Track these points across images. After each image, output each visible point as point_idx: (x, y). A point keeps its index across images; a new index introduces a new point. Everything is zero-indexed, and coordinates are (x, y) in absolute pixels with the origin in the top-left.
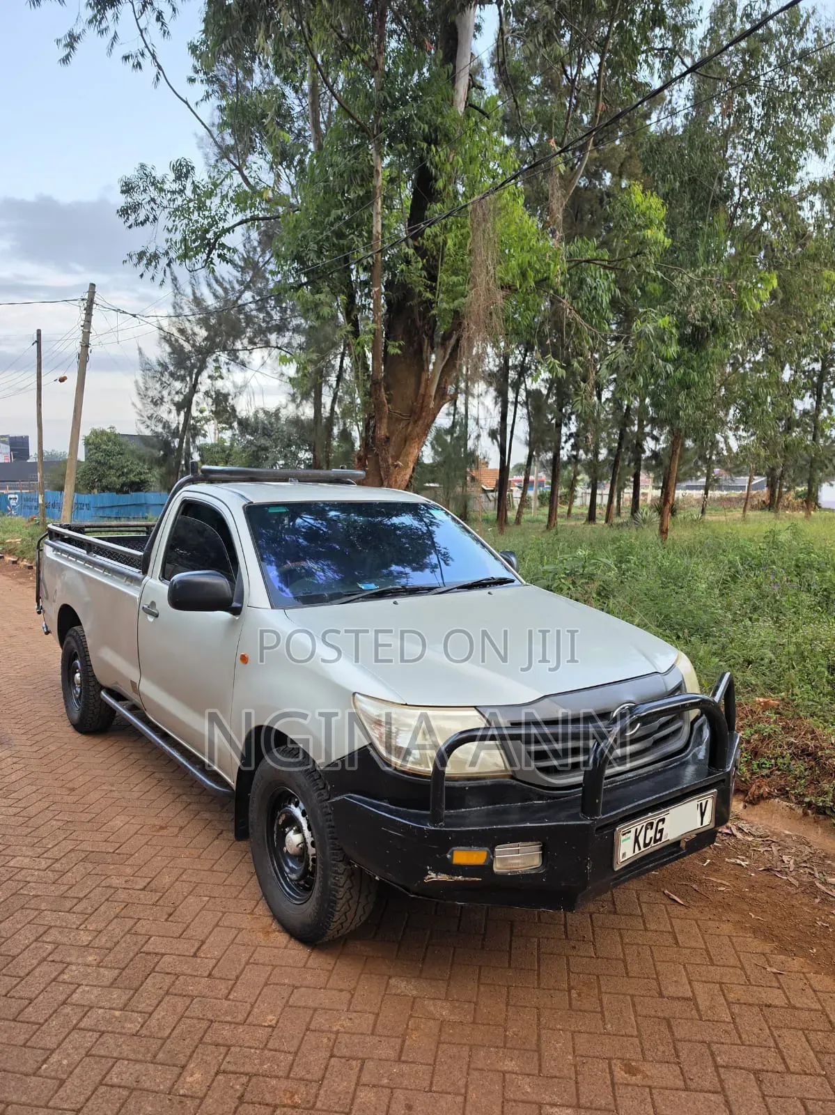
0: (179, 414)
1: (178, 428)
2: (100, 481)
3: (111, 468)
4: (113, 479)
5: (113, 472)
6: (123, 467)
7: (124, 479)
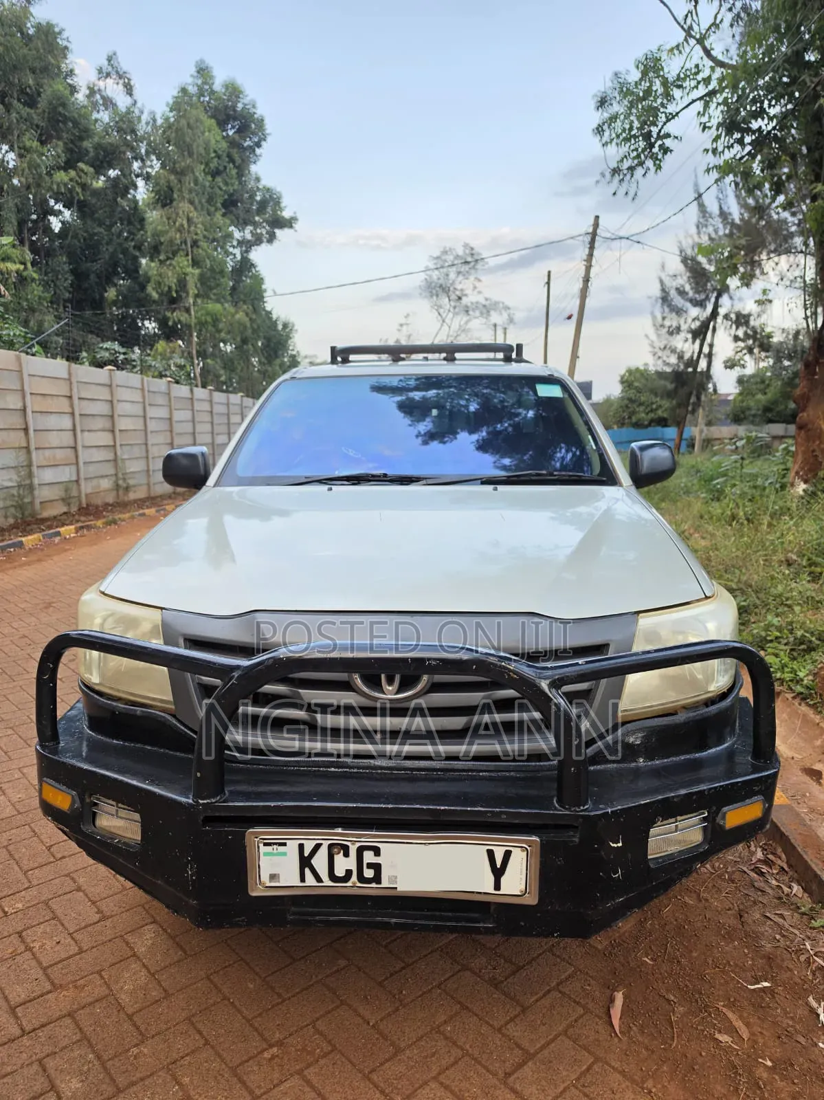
0: (694, 342)
1: (692, 357)
2: (630, 418)
3: (641, 404)
4: (642, 415)
5: (642, 408)
6: (652, 403)
7: (652, 415)
